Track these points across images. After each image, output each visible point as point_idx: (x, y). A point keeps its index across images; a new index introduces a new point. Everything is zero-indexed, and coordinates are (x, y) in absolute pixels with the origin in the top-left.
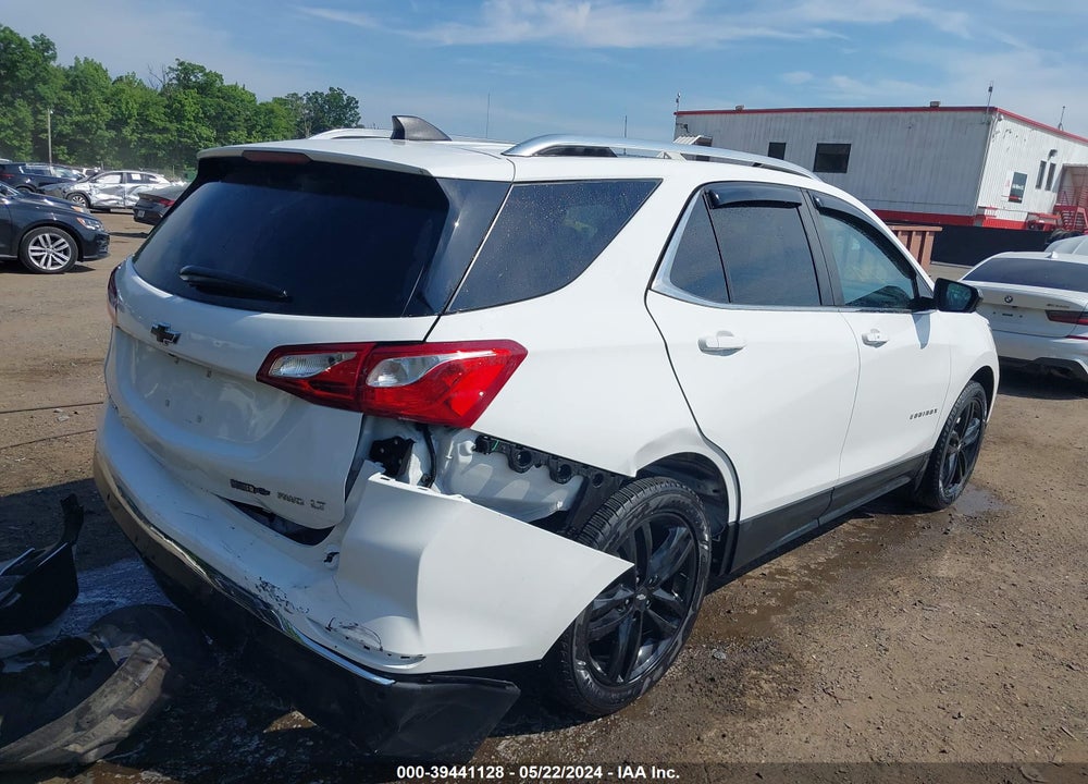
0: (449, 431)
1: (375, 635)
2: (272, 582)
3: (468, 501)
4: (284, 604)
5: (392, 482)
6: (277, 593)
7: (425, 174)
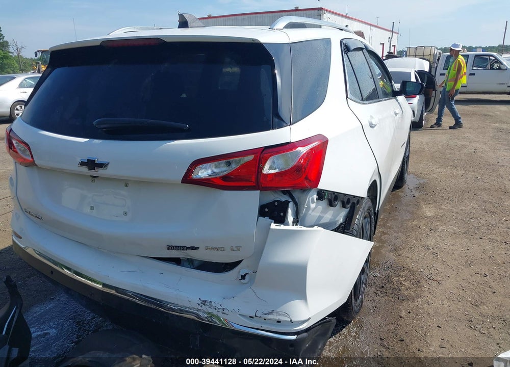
0: (304, 191)
1: (286, 314)
2: (208, 299)
3: (322, 229)
4: (221, 310)
5: (282, 227)
6: (214, 305)
7: (256, 42)
